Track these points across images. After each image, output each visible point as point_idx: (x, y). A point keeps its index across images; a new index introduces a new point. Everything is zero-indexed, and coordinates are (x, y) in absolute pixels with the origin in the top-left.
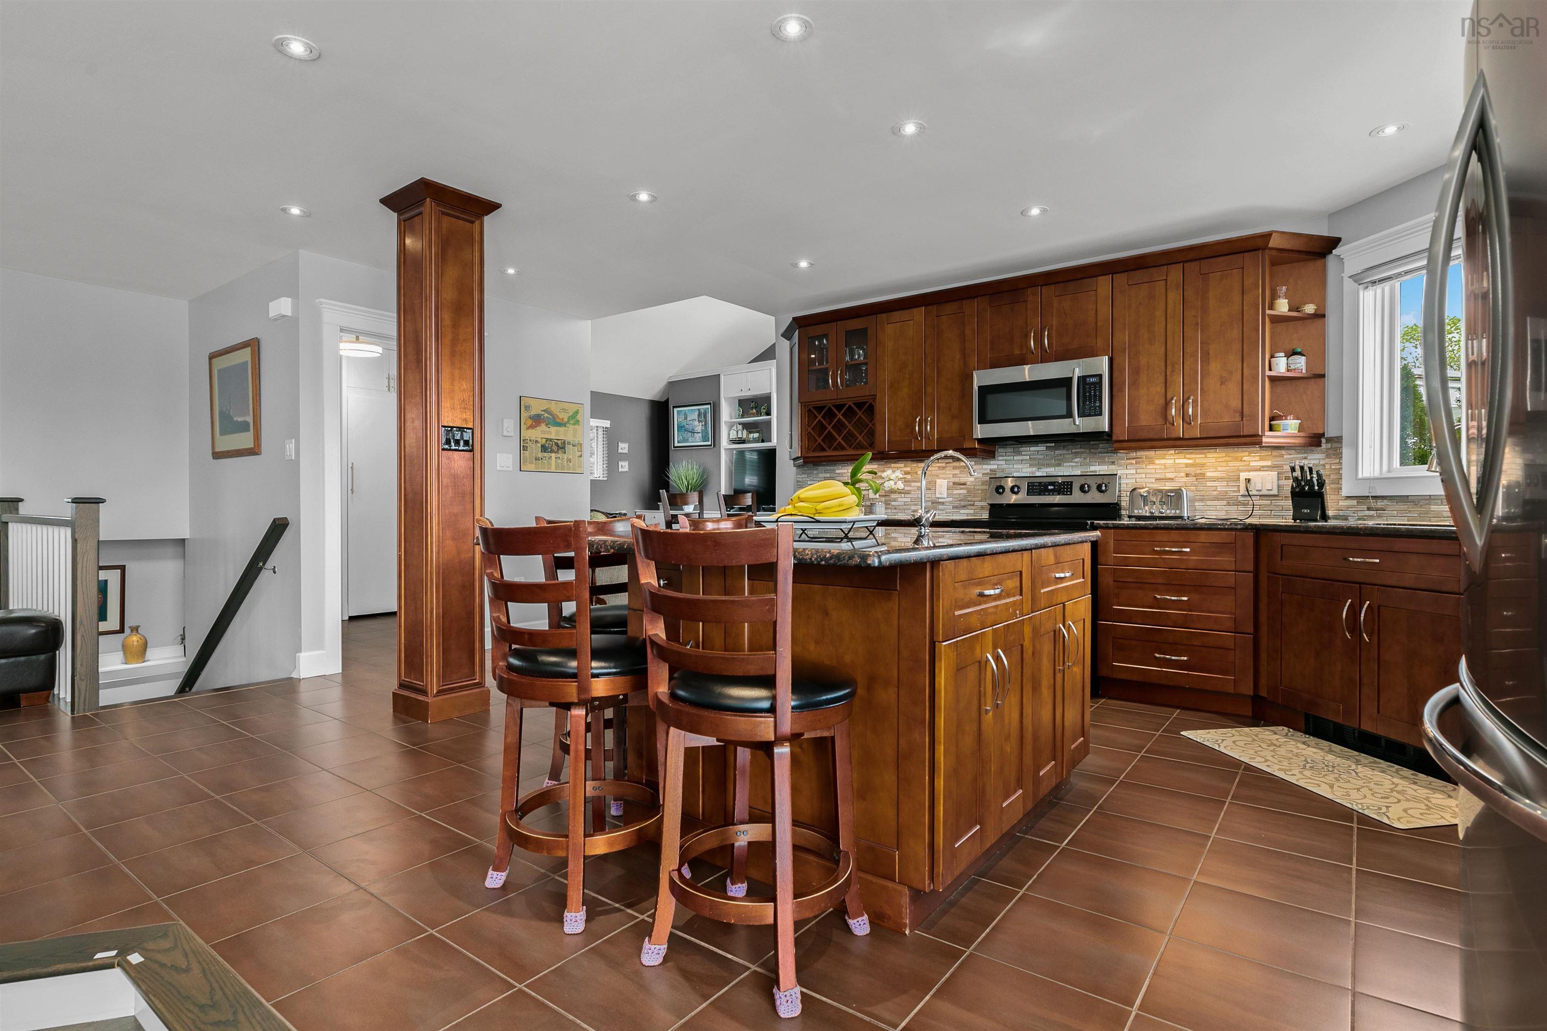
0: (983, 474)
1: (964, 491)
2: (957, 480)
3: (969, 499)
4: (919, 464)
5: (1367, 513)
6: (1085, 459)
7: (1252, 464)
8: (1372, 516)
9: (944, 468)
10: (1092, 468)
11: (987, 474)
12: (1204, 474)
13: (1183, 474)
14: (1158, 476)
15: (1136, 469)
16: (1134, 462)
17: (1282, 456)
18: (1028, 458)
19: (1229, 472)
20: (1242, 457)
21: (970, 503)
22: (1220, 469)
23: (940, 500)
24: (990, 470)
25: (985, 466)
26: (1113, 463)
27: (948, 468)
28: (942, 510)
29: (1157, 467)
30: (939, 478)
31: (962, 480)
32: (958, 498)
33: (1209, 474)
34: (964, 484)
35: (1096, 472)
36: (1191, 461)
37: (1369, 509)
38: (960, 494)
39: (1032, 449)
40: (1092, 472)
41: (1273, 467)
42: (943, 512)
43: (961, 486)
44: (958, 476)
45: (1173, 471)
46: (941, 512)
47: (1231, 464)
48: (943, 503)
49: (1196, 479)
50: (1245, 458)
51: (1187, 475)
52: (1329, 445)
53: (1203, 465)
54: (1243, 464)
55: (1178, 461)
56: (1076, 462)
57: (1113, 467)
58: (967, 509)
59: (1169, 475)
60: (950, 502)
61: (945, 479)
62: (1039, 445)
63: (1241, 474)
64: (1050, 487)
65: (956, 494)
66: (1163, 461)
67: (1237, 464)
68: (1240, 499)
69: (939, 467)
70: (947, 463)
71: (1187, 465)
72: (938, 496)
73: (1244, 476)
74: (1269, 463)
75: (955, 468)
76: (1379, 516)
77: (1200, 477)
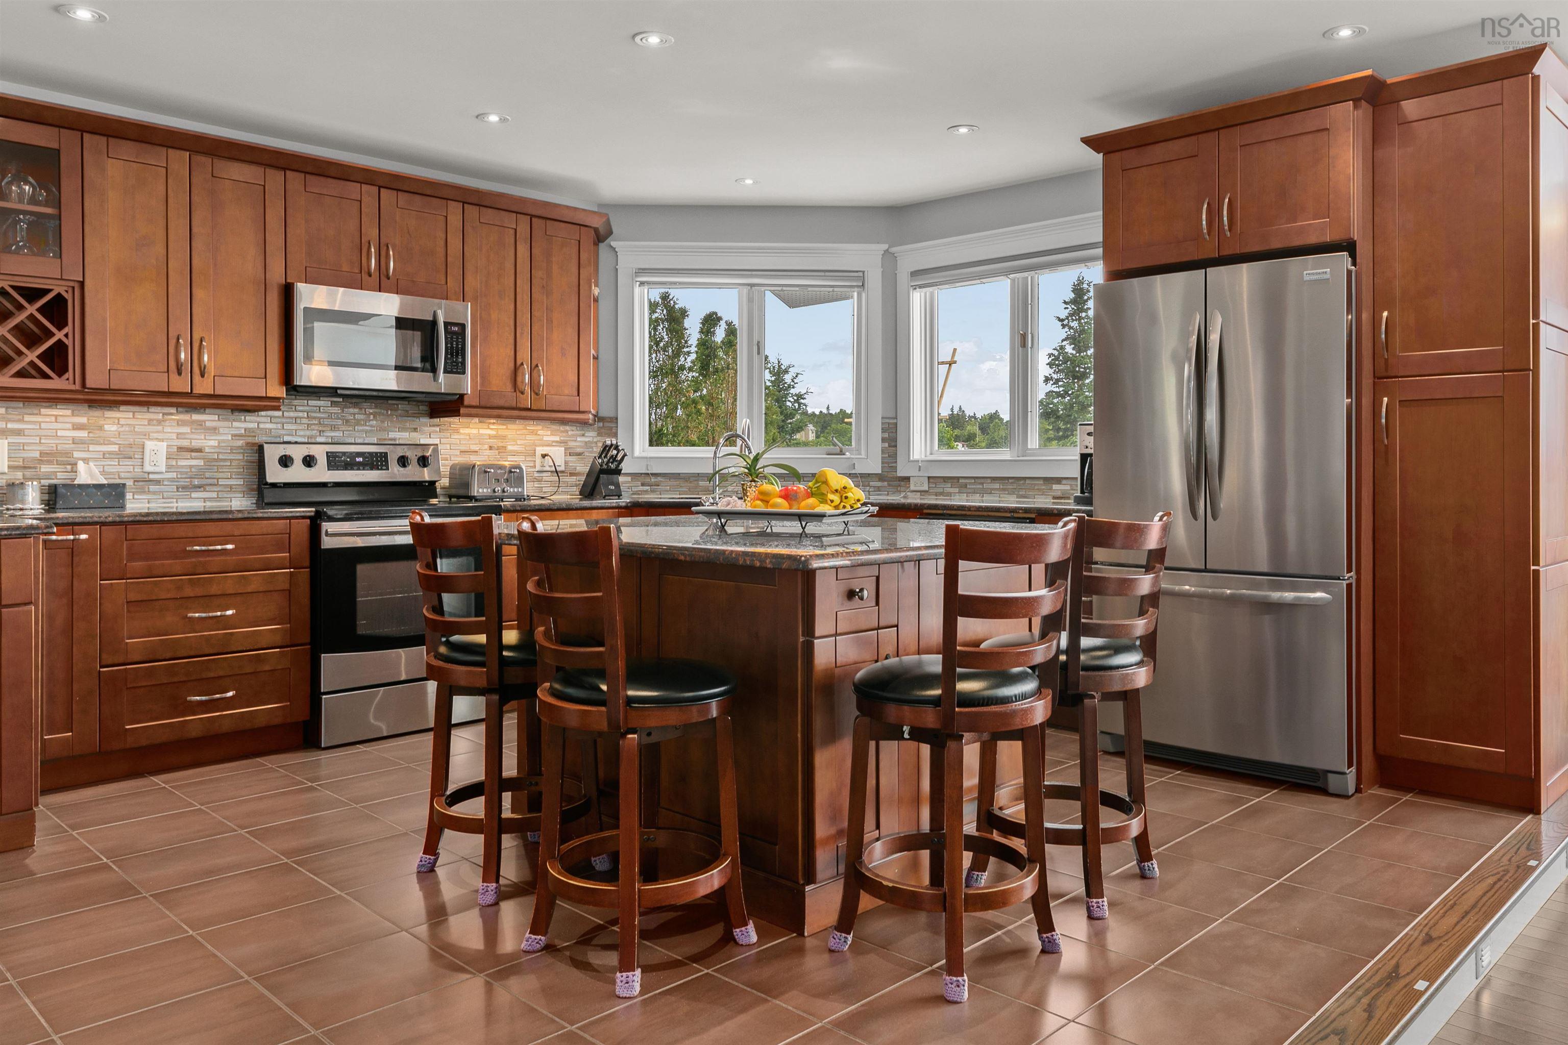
0: (233, 435)
1: (201, 463)
2: (185, 443)
3: (207, 475)
4: (106, 413)
5: (641, 488)
6: (383, 422)
7: (545, 438)
8: (646, 491)
9: (159, 422)
10: (392, 435)
11: (240, 436)
12: (505, 447)
13: (486, 447)
14: (463, 448)
15: (440, 438)
16: (438, 429)
17: (567, 431)
18: (306, 416)
19: (526, 446)
20: (537, 430)
21: (210, 481)
22: (519, 442)
23: (151, 476)
24: (245, 430)
25: (235, 424)
26: (415, 430)
27: (167, 423)
28: (154, 493)
29: (462, 437)
30: (149, 439)
31: (196, 444)
32: (186, 473)
33: (510, 448)
34: (199, 450)
35: (395, 440)
36: (493, 433)
37: (643, 485)
38: (191, 467)
39: (311, 403)
40: (391, 439)
41: (561, 443)
42: (158, 497)
43: (193, 454)
44: (187, 436)
45: (477, 442)
46: (155, 497)
47: (528, 437)
48: (158, 482)
49: (499, 453)
50: (540, 432)
51: (491, 448)
52: (601, 424)
53: (504, 437)
54: (538, 437)
55: (482, 431)
56: (372, 426)
57: (414, 434)
58: (205, 491)
59: (474, 448)
60: (172, 480)
61: (162, 440)
62: (321, 399)
63: (537, 448)
64: (357, 459)
65: (182, 467)
66: (467, 431)
67: (534, 437)
68: (536, 475)
69: (150, 420)
70: (164, 414)
71: (490, 437)
72: (148, 468)
73: (540, 450)
74: (557, 438)
75: (180, 423)
76: (653, 491)
77: (502, 450)
